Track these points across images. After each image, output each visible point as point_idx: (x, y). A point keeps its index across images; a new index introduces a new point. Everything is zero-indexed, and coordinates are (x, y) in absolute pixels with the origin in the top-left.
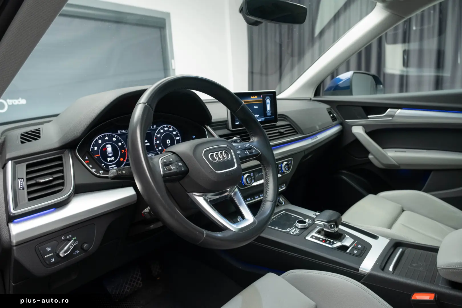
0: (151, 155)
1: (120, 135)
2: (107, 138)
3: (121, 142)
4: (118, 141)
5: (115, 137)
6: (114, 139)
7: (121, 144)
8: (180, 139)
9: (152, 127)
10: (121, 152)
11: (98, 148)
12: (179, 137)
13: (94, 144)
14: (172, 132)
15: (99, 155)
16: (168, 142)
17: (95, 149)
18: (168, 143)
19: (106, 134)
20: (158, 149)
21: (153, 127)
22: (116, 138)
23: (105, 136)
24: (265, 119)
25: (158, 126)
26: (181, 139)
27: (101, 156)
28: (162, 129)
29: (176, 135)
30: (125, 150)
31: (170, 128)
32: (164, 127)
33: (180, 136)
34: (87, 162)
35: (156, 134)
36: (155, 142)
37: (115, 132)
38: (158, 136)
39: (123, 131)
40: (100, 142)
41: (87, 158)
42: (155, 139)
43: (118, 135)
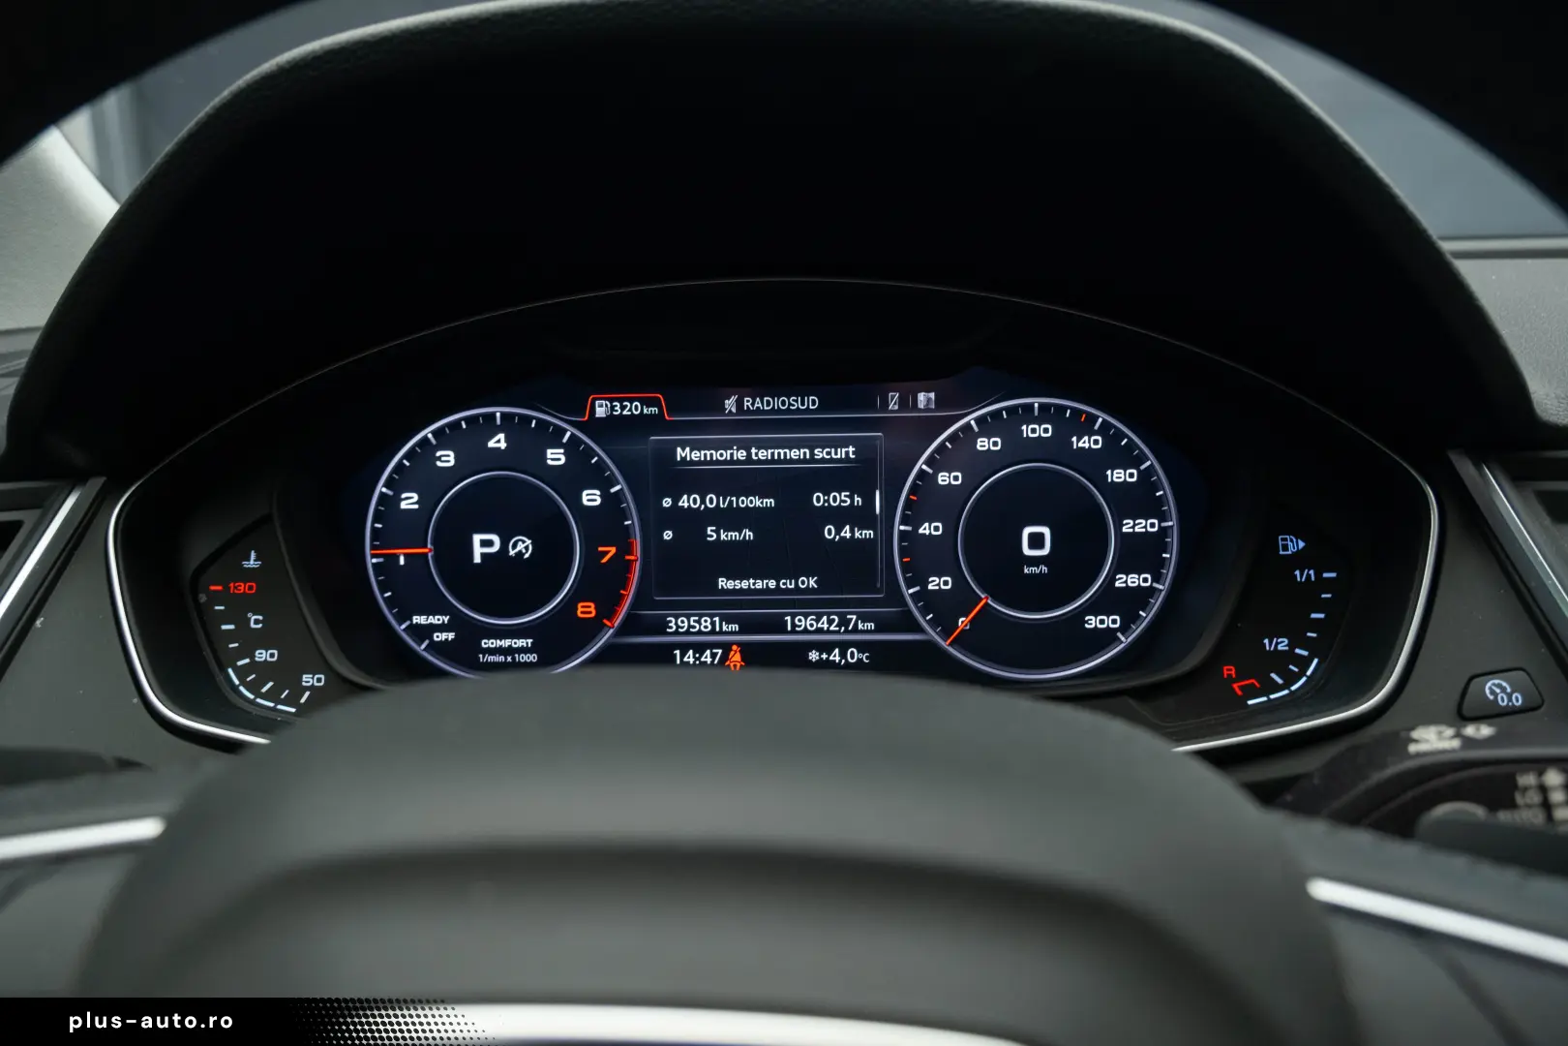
0: (843, 622)
1: (608, 430)
2: (499, 442)
3: (604, 484)
4: (581, 471)
5: (559, 445)
6: (556, 457)
7: (605, 495)
8: (1164, 532)
9: (893, 406)
10: (591, 557)
11: (428, 503)
12: (1162, 518)
13: (400, 465)
14: (1094, 464)
15: (429, 550)
16: (1036, 541)
17: (404, 505)
18: (1027, 551)
19: (498, 411)
20: (924, 582)
21: (903, 404)
22: (572, 448)
23: (488, 426)
25: (954, 401)
26: (1174, 540)
27: (436, 558)
28: (987, 426)
29: (1138, 500)
30: (625, 548)
31: (1086, 427)
32: (1026, 414)
33: (1171, 506)
34: (242, 588)
35: (929, 462)
36: (899, 527)
37: (574, 405)
38: (943, 478)
39: (634, 408)
40: (447, 459)
41: (252, 562)
42: (908, 504)
43: (593, 427)
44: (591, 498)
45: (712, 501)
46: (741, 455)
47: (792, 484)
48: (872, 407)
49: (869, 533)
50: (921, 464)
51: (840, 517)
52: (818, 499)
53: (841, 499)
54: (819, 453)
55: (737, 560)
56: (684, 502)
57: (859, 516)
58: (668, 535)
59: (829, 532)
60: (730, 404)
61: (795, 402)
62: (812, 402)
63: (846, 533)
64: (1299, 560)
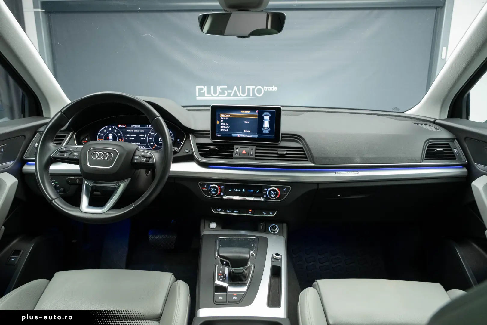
0: (143, 147)
1: (120, 128)
2: (110, 129)
3: (120, 133)
4: (118, 132)
5: (116, 129)
6: (115, 131)
7: (120, 134)
9: (147, 126)
10: (119, 140)
11: (103, 135)
13: (101, 131)
15: (103, 139)
17: (101, 135)
18: (160, 141)
19: (110, 126)
20: (150, 143)
21: (148, 126)
24: (258, 136)
30: (122, 139)
33: (173, 137)
34: (86, 142)
35: (151, 132)
36: (148, 138)
37: (117, 126)
38: (152, 134)
39: (123, 126)
40: (105, 131)
41: (87, 139)
42: (149, 136)
43: (119, 128)
44: (119, 135)
45: (130, 135)
46: (133, 131)
47: (138, 134)
48: (145, 127)
49: (145, 139)
50: (150, 132)
51: (142, 137)
52: (140, 135)
53: (142, 135)
54: (140, 131)
55: (133, 141)
56: (128, 135)
57: (144, 137)
58: (126, 138)
59: (141, 138)
60: (132, 126)
61: (138, 126)
62: (139, 126)
63: (143, 138)
64: (179, 141)
